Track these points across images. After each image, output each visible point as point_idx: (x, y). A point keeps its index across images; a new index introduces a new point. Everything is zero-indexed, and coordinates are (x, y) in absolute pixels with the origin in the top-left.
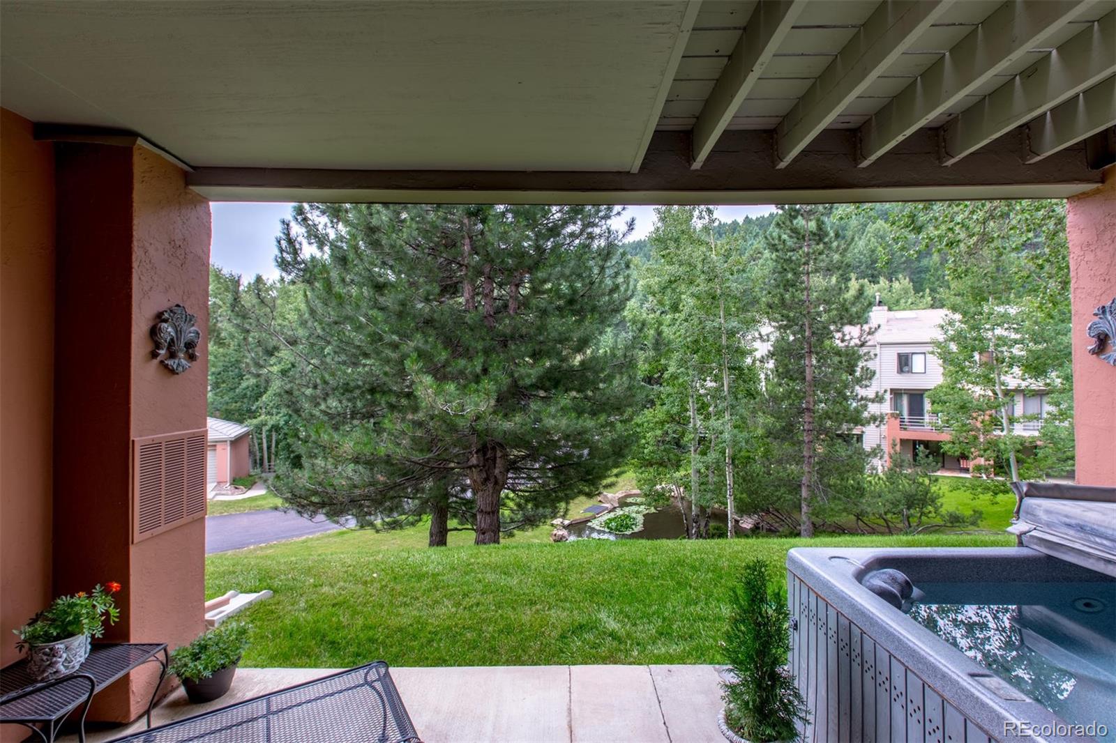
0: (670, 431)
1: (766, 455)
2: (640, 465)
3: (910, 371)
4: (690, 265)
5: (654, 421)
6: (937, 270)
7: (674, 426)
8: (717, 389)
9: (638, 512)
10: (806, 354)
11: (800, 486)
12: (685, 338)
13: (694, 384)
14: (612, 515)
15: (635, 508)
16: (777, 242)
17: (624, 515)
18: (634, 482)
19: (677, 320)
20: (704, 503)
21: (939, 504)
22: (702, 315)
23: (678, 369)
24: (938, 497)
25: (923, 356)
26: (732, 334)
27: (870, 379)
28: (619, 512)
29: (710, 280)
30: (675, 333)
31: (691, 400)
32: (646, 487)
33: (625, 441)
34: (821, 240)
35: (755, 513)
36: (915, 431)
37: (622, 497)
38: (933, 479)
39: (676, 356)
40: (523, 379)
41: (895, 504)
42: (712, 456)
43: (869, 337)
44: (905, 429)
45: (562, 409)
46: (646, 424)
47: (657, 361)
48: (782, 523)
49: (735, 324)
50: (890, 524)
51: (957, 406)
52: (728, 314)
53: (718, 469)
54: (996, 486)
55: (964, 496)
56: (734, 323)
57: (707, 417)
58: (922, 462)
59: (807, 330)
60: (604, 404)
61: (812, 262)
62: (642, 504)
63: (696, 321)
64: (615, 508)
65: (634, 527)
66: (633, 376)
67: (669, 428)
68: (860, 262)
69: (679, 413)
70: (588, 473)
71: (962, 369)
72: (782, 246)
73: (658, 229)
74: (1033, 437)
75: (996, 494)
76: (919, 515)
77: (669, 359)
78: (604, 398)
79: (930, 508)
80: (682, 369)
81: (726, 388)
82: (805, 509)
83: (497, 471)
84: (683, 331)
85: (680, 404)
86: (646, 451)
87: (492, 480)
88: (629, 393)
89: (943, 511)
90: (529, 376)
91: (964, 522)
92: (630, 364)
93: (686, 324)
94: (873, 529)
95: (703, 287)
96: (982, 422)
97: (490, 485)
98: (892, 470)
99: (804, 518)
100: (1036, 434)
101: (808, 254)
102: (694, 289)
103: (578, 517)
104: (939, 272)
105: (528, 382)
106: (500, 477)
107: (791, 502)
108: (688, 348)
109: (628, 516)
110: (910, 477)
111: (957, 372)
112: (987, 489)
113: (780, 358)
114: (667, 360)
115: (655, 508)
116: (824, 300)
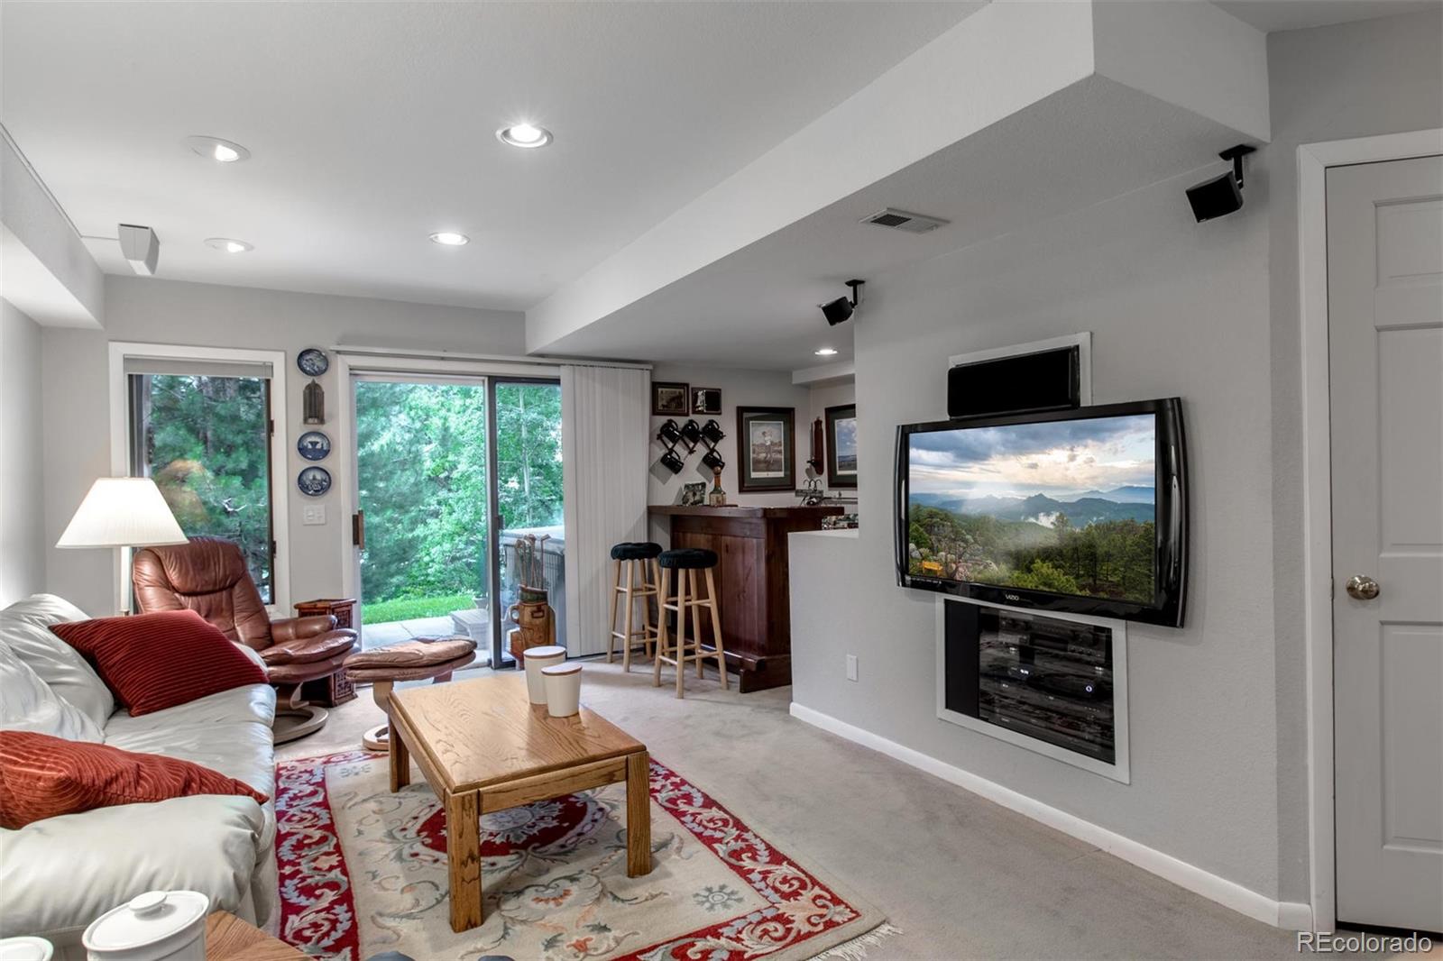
19: (468, 407)
23: (471, 467)
26: (533, 426)
30: (466, 423)
60: (386, 502)
66: (420, 472)
77: (459, 454)
78: (388, 495)
80: (476, 467)
85: (473, 510)
92: (416, 459)
114: (456, 455)
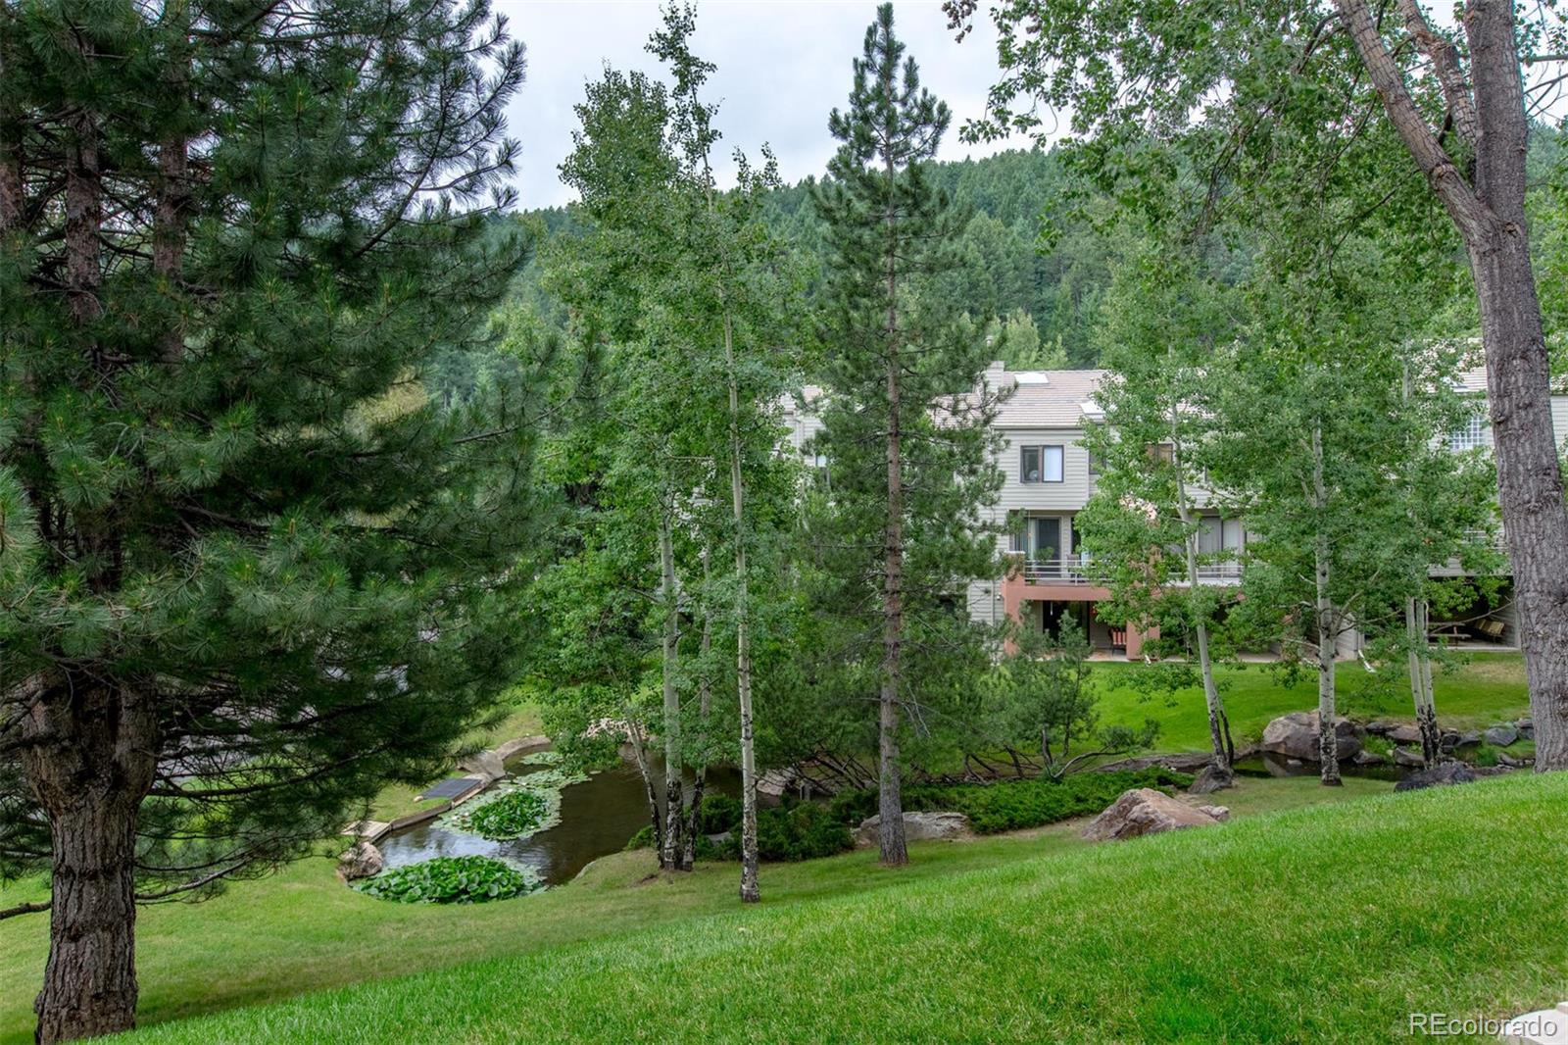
0: (616, 608)
1: (813, 643)
2: (549, 685)
3: (1040, 479)
4: (660, 231)
5: (583, 583)
6: (1066, 307)
7: (625, 595)
8: (717, 513)
9: (548, 785)
10: (889, 438)
11: (876, 705)
12: (650, 396)
13: (667, 500)
14: (490, 798)
15: (541, 777)
16: (833, 204)
17: (516, 795)
18: (540, 722)
20: (691, 758)
21: (1094, 714)
22: (687, 344)
24: (1092, 702)
25: (1059, 452)
27: (997, 489)
28: (507, 790)
29: (705, 264)
31: (661, 536)
32: (563, 735)
33: (506, 640)
34: (916, 205)
35: (789, 764)
36: (1047, 585)
37: (514, 754)
38: (1084, 670)
39: (629, 437)
40: (175, 473)
41: (1029, 722)
42: (708, 658)
43: (999, 406)
44: (1033, 583)
45: (304, 559)
46: (562, 593)
47: (588, 450)
48: (838, 778)
49: (757, 366)
50: (1022, 760)
51: (1123, 539)
52: (740, 347)
53: (721, 683)
54: (1176, 676)
55: (1129, 696)
56: (752, 366)
57: (695, 574)
58: (1067, 641)
59: (891, 387)
61: (898, 252)
62: (557, 765)
63: (673, 358)
64: (497, 780)
65: (538, 819)
67: (614, 598)
68: (952, 284)
69: (635, 566)
70: (407, 728)
71: (1127, 474)
72: (844, 214)
73: (583, 150)
74: (1234, 588)
75: (1175, 688)
76: (1064, 737)
79: (1081, 724)
81: (737, 509)
82: (886, 749)
83: (121, 749)
84: (644, 380)
86: (563, 653)
87: (105, 775)
88: (512, 512)
89: (1100, 726)
90: (194, 459)
91: (1133, 743)
93: (653, 362)
94: (993, 771)
95: (688, 280)
96: (1155, 566)
97: (97, 794)
98: (1020, 658)
99: (885, 768)
100: (1237, 582)
101: (894, 232)
102: (667, 285)
103: (408, 813)
104: (1071, 312)
105: (191, 478)
106: (132, 767)
107: (857, 737)
108: (654, 418)
109: (526, 797)
110: (1049, 670)
111: (1120, 478)
112: (1161, 681)
113: (840, 448)
115: (586, 772)
116: (924, 329)
